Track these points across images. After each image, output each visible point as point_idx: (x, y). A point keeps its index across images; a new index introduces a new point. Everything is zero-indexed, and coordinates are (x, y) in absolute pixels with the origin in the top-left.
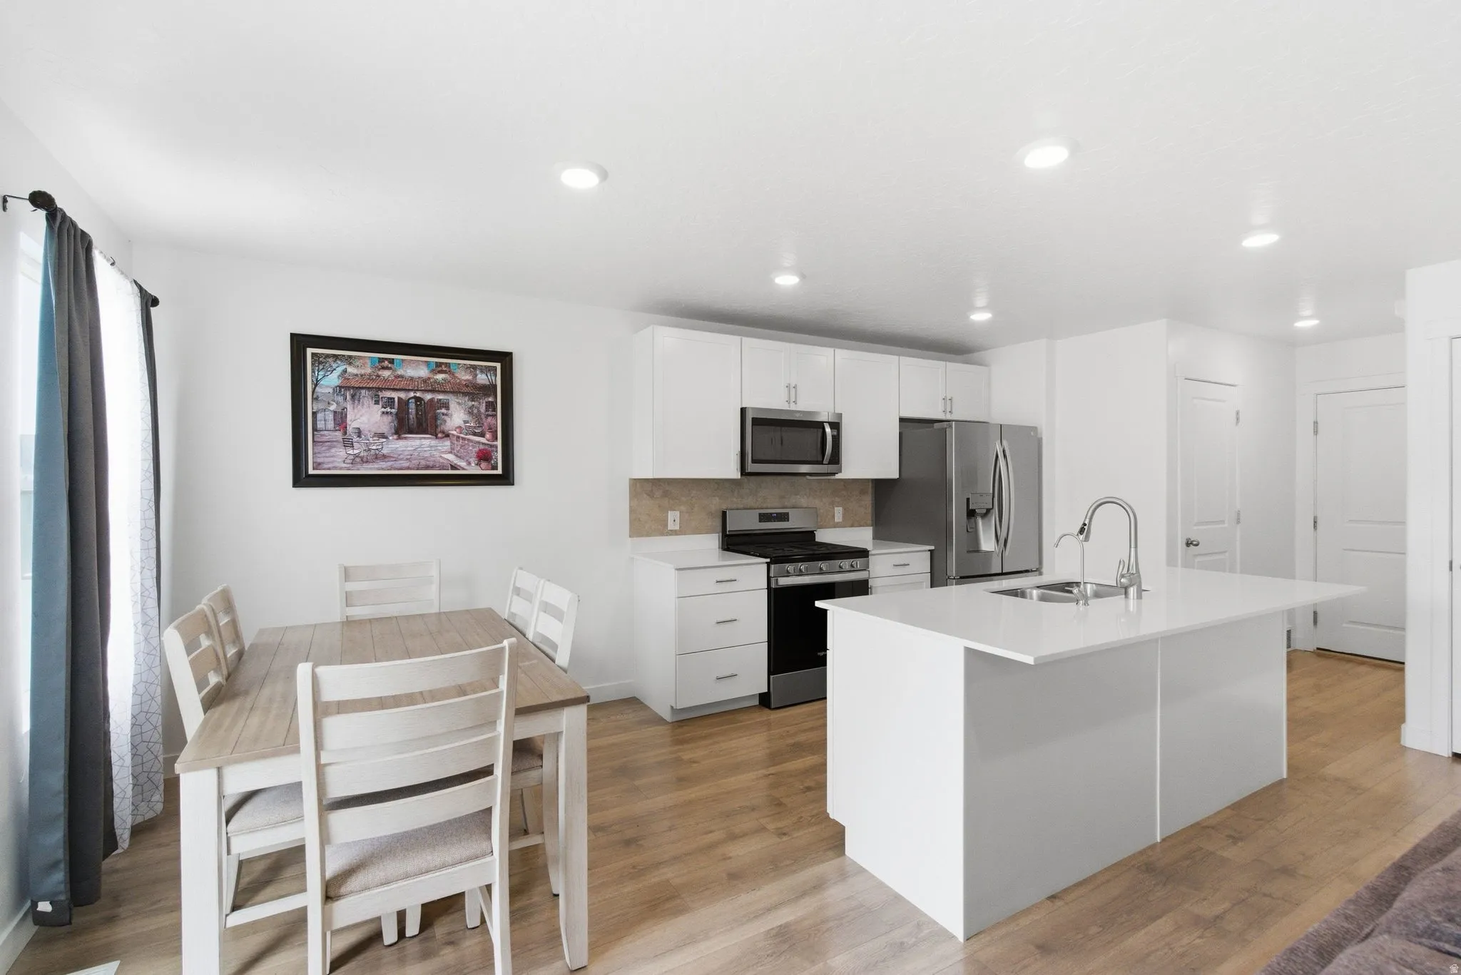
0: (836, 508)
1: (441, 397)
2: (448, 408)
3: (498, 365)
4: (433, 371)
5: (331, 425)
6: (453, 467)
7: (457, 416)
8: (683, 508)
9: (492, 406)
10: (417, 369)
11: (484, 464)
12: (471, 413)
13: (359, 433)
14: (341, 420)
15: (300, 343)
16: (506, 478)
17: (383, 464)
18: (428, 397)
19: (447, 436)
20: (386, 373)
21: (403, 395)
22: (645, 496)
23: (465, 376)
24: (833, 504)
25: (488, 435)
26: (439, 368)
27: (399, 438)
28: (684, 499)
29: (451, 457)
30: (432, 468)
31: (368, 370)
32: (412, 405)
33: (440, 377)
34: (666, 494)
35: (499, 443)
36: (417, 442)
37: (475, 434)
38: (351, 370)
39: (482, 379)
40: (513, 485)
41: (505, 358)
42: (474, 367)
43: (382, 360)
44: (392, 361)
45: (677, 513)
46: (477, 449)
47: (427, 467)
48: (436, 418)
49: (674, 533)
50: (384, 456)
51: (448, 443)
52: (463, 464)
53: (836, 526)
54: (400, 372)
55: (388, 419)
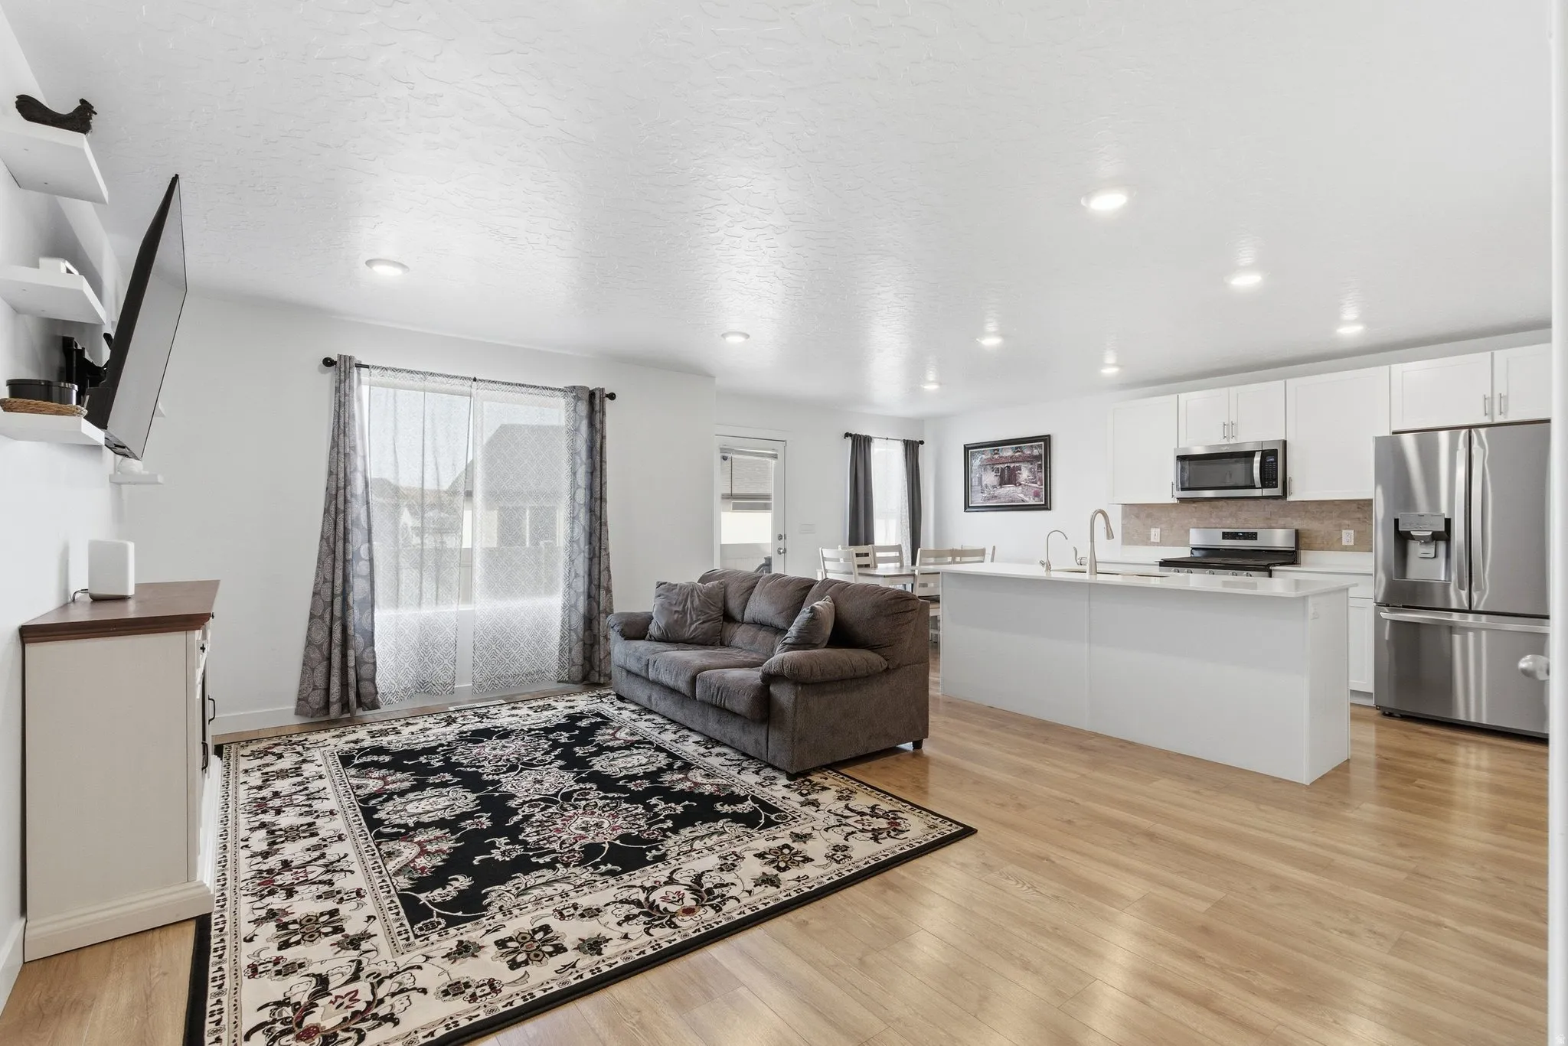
0: (1343, 531)
1: (1018, 465)
2: (1020, 470)
3: (1043, 443)
4: (1015, 452)
5: (977, 483)
6: (1023, 501)
7: (1024, 474)
8: (1163, 526)
9: (1040, 466)
10: (1007, 452)
11: (1036, 499)
12: (1031, 472)
13: (986, 486)
14: (980, 479)
15: (967, 448)
16: (1046, 506)
17: (995, 501)
18: (1012, 465)
19: (1021, 484)
20: (996, 456)
21: (1002, 466)
22: (1133, 516)
23: (1027, 452)
24: (1340, 528)
25: (1039, 483)
26: (1017, 450)
27: (1001, 487)
28: (1164, 519)
29: (1022, 496)
30: (1014, 502)
31: (989, 456)
32: (1006, 471)
33: (1017, 454)
34: (1149, 516)
35: (1043, 487)
36: (1008, 489)
37: (1033, 483)
38: (983, 456)
39: (1036, 452)
40: (1050, 509)
41: (1046, 440)
42: (1032, 446)
43: (994, 450)
44: (998, 450)
45: (1159, 530)
46: (1033, 491)
47: (1012, 501)
48: (1015, 476)
49: (1154, 544)
50: (996, 497)
51: (1020, 488)
52: (1027, 499)
53: (1345, 549)
54: (1001, 454)
55: (998, 478)
